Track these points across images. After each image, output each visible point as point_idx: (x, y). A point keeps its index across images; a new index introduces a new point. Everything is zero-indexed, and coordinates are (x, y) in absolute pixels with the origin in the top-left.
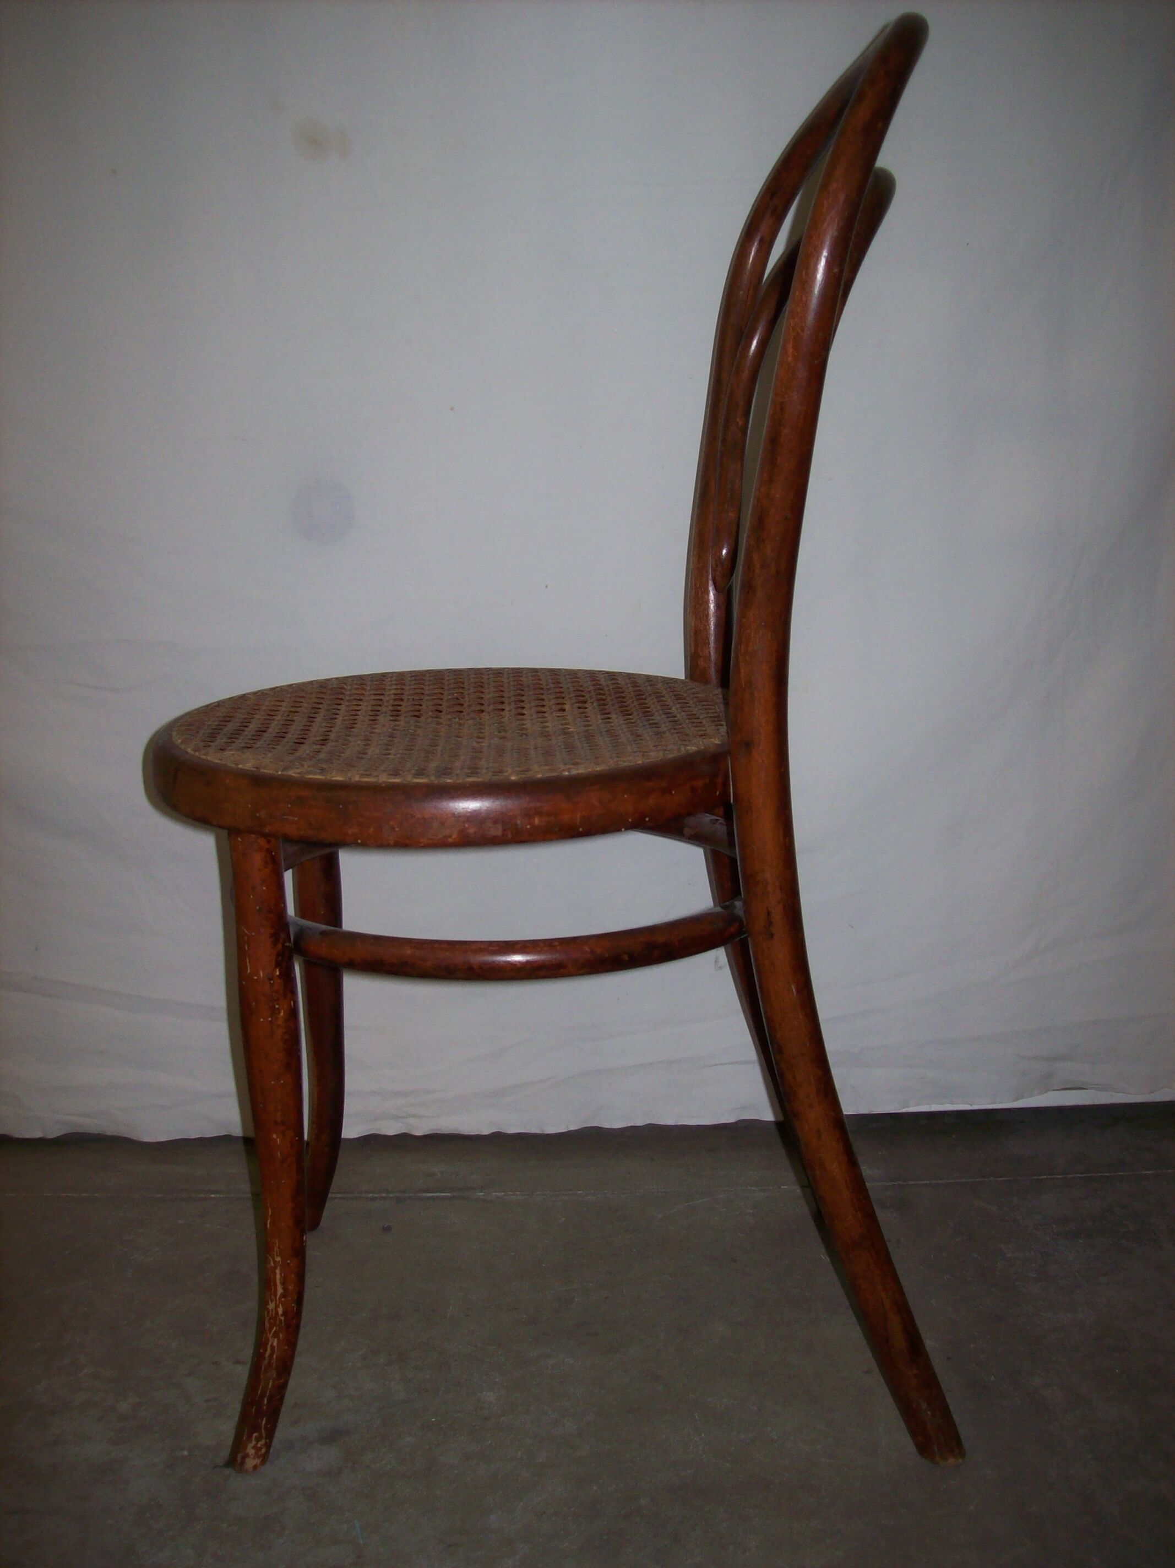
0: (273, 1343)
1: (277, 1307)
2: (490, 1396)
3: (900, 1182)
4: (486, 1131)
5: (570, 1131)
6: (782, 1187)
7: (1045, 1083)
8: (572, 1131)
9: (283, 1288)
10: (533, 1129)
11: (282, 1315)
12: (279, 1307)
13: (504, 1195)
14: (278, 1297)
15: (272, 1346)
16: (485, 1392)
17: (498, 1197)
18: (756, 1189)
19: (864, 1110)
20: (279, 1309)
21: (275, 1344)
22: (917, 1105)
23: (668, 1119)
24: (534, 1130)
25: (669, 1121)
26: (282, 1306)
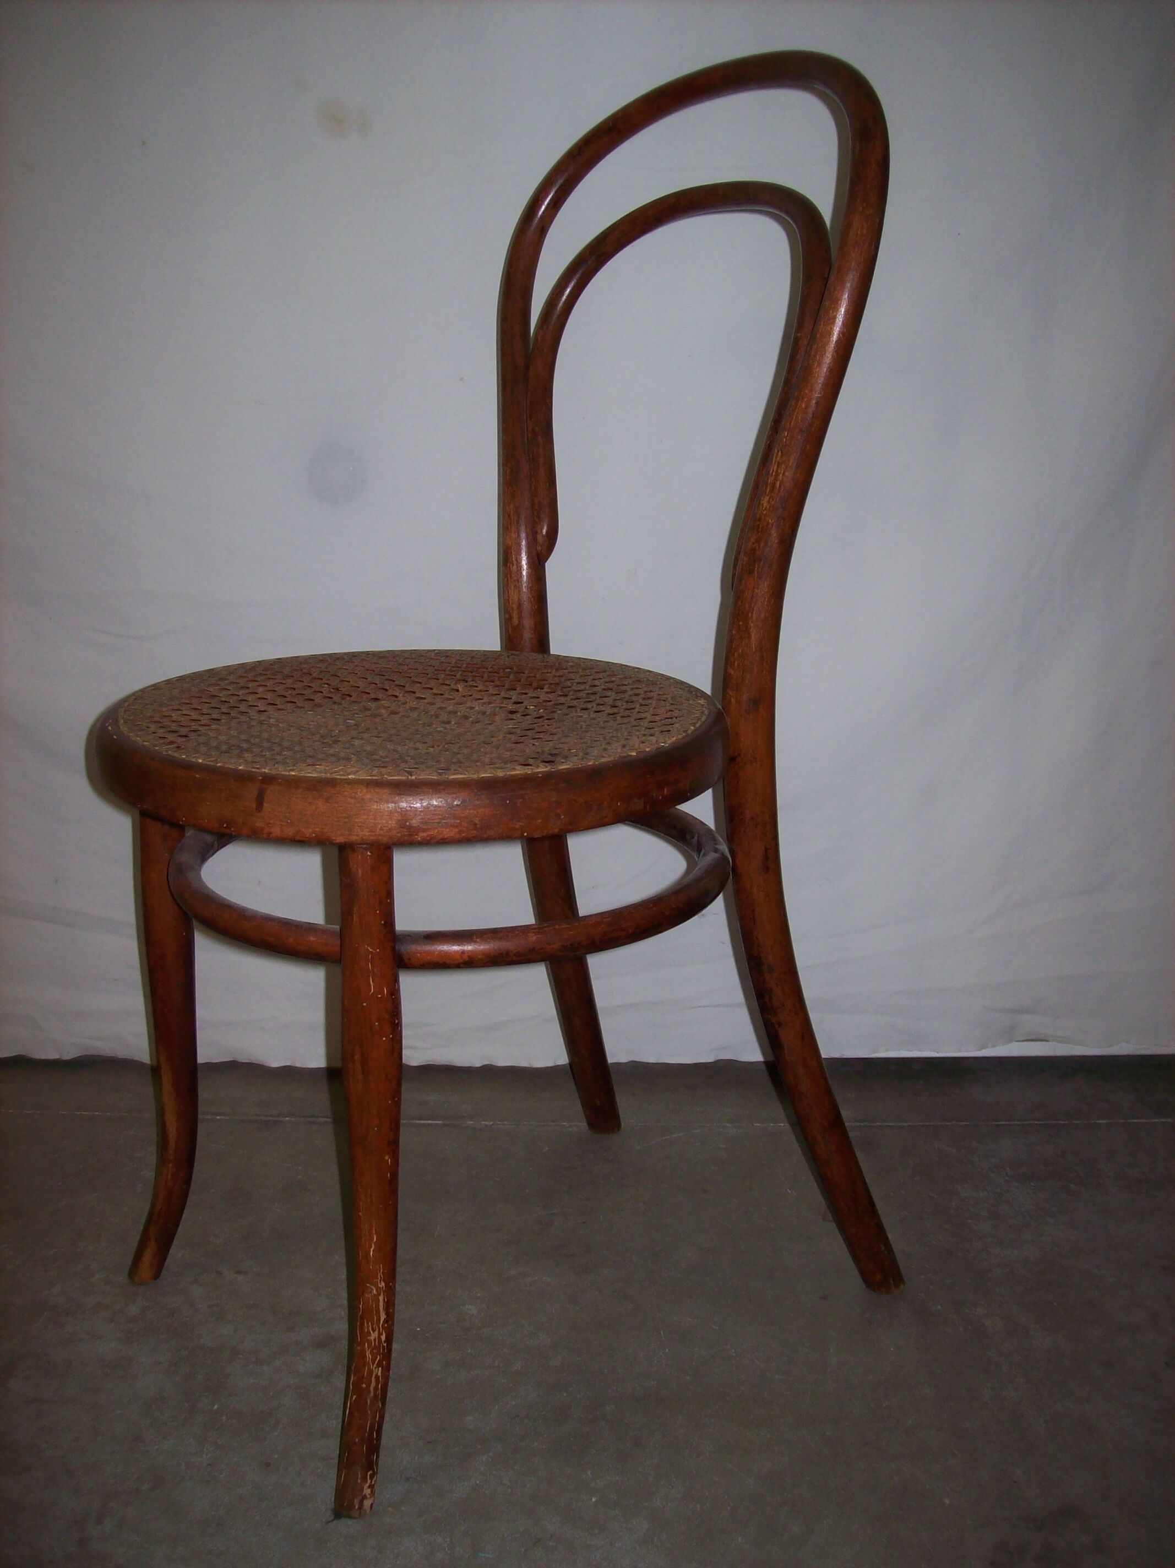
0: (377, 1374)
1: (380, 1334)
2: (472, 1309)
3: (866, 1123)
4: (478, 1064)
5: (557, 1066)
6: (755, 1124)
7: (1009, 1035)
8: (559, 1065)
9: (386, 1314)
10: (522, 1062)
11: (385, 1342)
12: (382, 1334)
13: (493, 1124)
14: (381, 1322)
15: (377, 1377)
16: (467, 1306)
17: (486, 1125)
18: (730, 1126)
19: (836, 1055)
20: (382, 1337)
21: (379, 1374)
22: (887, 1050)
23: (650, 1057)
24: (524, 1064)
25: (652, 1060)
26: (385, 1332)
